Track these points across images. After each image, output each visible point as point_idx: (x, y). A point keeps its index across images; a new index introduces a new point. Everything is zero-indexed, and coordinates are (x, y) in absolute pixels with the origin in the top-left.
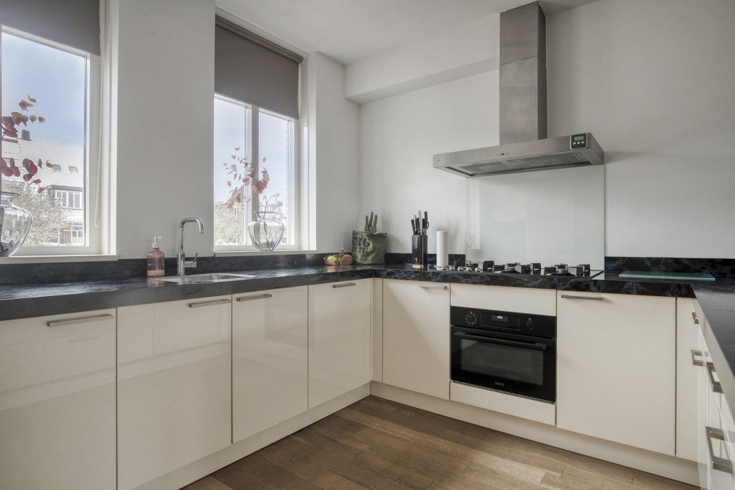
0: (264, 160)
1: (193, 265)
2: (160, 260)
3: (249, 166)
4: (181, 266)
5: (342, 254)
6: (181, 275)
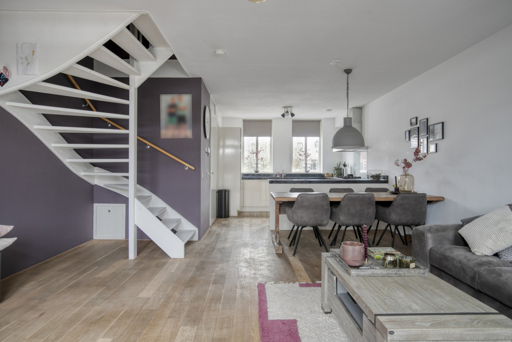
0: (309, 150)
1: (285, 175)
2: (279, 174)
3: (304, 152)
4: (283, 175)
5: (328, 174)
6: (283, 177)
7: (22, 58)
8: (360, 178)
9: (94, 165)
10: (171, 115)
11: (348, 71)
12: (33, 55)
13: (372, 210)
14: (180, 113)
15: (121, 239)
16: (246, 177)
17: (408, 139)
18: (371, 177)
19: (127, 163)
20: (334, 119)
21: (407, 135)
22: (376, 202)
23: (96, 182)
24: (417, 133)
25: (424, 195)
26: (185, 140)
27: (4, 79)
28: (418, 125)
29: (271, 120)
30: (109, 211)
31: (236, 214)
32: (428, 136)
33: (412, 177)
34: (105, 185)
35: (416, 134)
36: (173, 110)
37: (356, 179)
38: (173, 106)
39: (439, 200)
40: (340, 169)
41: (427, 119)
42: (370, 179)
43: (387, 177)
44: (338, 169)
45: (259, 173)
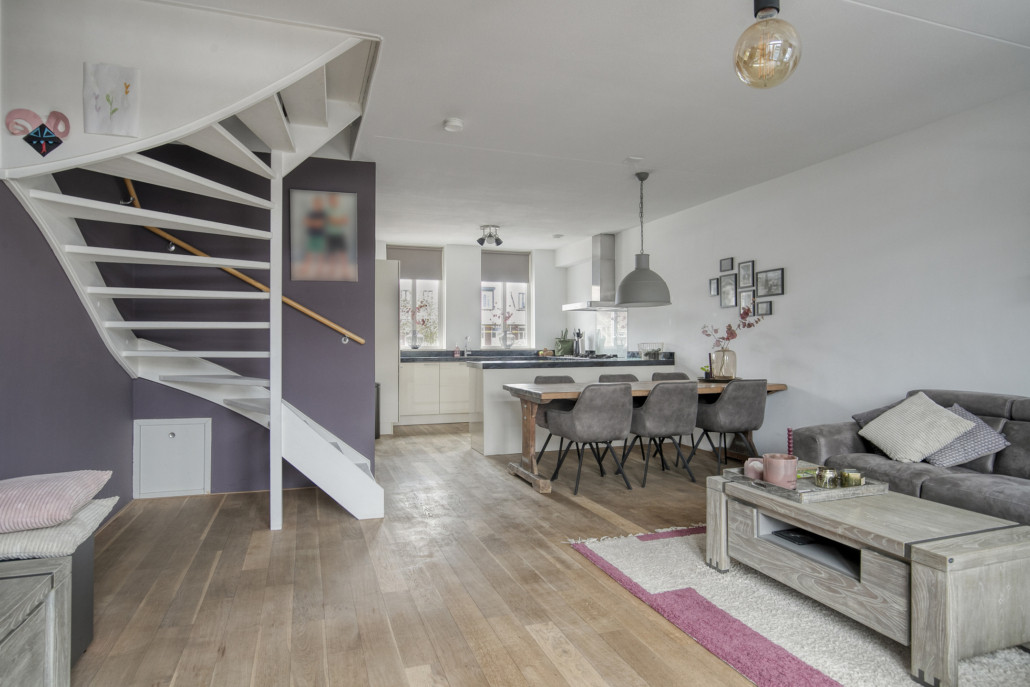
1: (470, 353)
2: (459, 351)
4: (466, 354)
5: (545, 350)
6: (466, 356)
7: (97, 98)
8: (616, 356)
9: (139, 334)
10: (315, 232)
11: (642, 177)
12: (127, 93)
13: (693, 409)
14: (333, 230)
15: (202, 493)
16: (407, 358)
17: (714, 292)
18: (646, 355)
19: (267, 331)
20: (553, 252)
21: (714, 286)
22: (700, 395)
23: (141, 372)
24: (734, 283)
25: (763, 383)
26: (345, 284)
27: (51, 139)
28: (735, 271)
29: (442, 248)
30: (173, 434)
31: (390, 431)
32: (754, 288)
33: (734, 353)
34: (165, 379)
35: (730, 284)
36: (318, 223)
37: (612, 360)
38: (318, 215)
39: (781, 388)
40: (568, 341)
41: (753, 262)
42: (643, 358)
43: (672, 355)
44: (563, 341)
45: (420, 349)
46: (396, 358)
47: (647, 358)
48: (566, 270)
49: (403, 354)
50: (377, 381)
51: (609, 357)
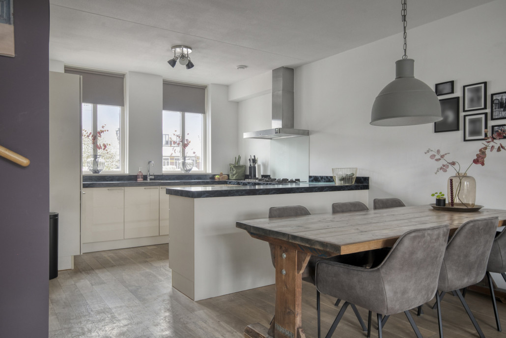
0: (188, 134)
1: (153, 177)
2: (141, 175)
3: (181, 137)
4: (148, 178)
5: (221, 175)
6: (149, 181)
18: (342, 179)
20: (227, 87)
28: (457, 95)
31: (70, 266)
32: (487, 111)
37: (294, 186)
40: (242, 167)
41: (485, 83)
42: (338, 183)
43: (366, 179)
44: (237, 166)
45: (101, 173)
46: (77, 183)
47: (342, 183)
48: (237, 104)
49: (86, 178)
50: (53, 209)
51: (292, 182)
